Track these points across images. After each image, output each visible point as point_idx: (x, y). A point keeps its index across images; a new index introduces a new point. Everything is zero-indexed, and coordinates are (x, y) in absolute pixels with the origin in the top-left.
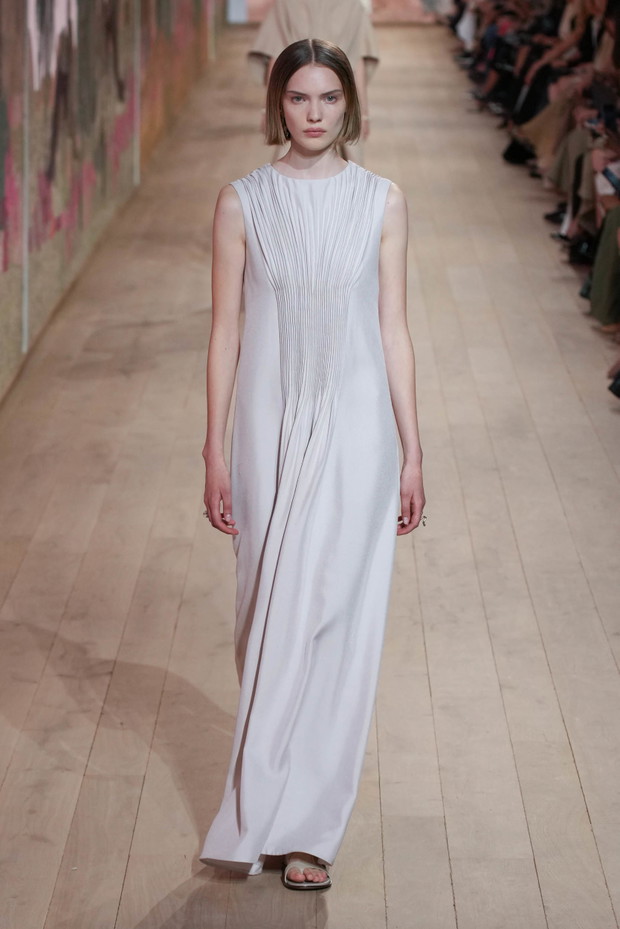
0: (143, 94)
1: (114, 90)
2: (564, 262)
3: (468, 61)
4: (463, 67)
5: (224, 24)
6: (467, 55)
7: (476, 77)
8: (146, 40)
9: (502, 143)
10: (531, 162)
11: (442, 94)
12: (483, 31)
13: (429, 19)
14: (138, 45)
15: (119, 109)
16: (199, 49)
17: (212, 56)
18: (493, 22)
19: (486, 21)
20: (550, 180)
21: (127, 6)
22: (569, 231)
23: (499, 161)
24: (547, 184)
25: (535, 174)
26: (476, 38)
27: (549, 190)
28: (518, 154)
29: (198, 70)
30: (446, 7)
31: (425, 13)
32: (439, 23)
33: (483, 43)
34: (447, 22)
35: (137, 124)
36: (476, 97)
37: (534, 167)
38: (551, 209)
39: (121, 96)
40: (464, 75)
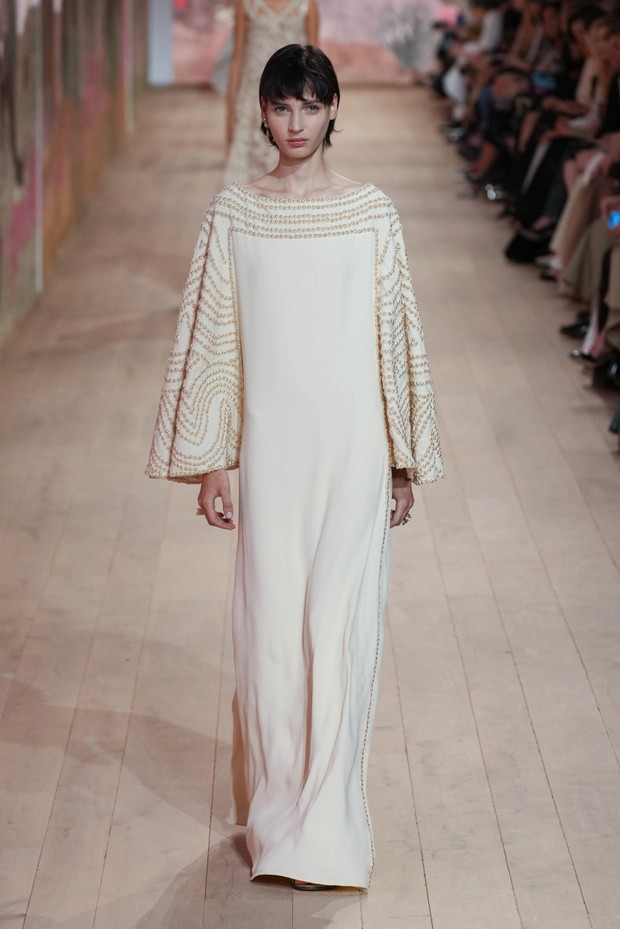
0: (47, 176)
1: (11, 171)
2: (586, 388)
3: (456, 134)
4: (450, 141)
5: (145, 88)
6: (456, 125)
7: (468, 153)
8: (49, 106)
9: (504, 234)
10: (542, 260)
11: (426, 174)
12: (476, 94)
13: (406, 79)
14: (39, 113)
15: (17, 194)
16: (114, 119)
17: (130, 127)
18: (491, 82)
19: (481, 80)
20: (567, 283)
21: (27, 63)
22: (593, 348)
23: (500, 259)
24: (562, 287)
25: (547, 277)
26: (467, 102)
27: (564, 296)
28: (525, 251)
29: (114, 144)
30: (428, 64)
31: (401, 72)
32: (418, 83)
33: (477, 109)
34: (429, 82)
35: (39, 214)
36: (469, 178)
37: (547, 267)
38: (569, 319)
39: (19, 179)
40: (452, 149)
